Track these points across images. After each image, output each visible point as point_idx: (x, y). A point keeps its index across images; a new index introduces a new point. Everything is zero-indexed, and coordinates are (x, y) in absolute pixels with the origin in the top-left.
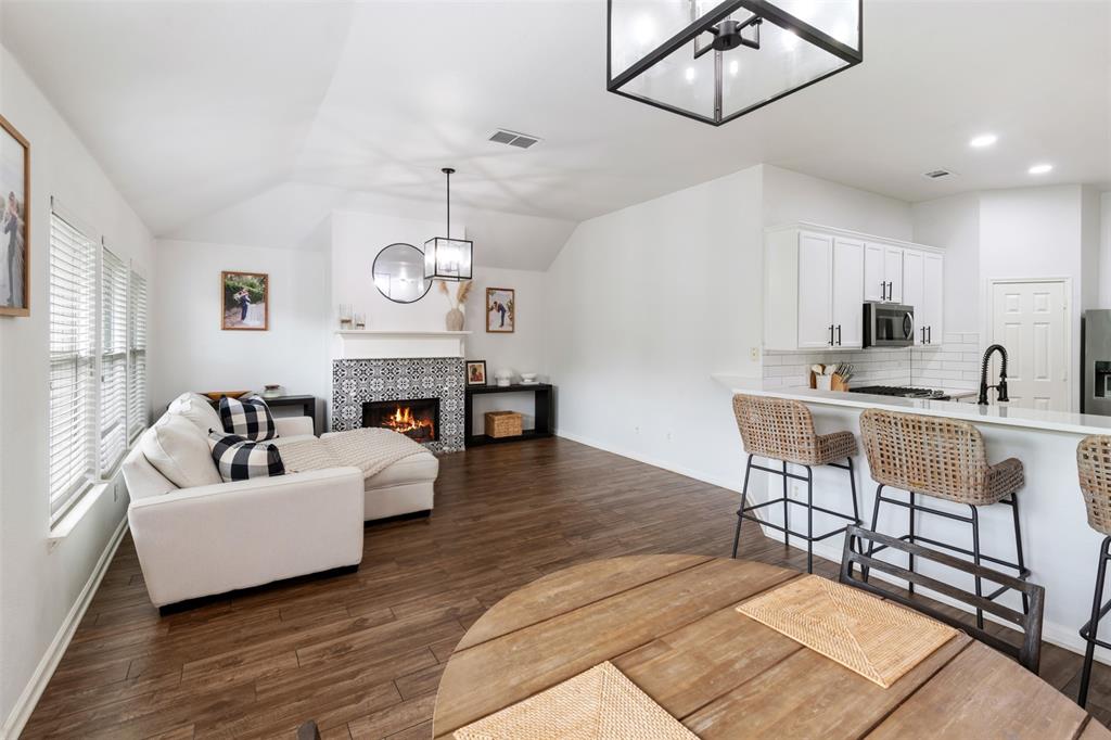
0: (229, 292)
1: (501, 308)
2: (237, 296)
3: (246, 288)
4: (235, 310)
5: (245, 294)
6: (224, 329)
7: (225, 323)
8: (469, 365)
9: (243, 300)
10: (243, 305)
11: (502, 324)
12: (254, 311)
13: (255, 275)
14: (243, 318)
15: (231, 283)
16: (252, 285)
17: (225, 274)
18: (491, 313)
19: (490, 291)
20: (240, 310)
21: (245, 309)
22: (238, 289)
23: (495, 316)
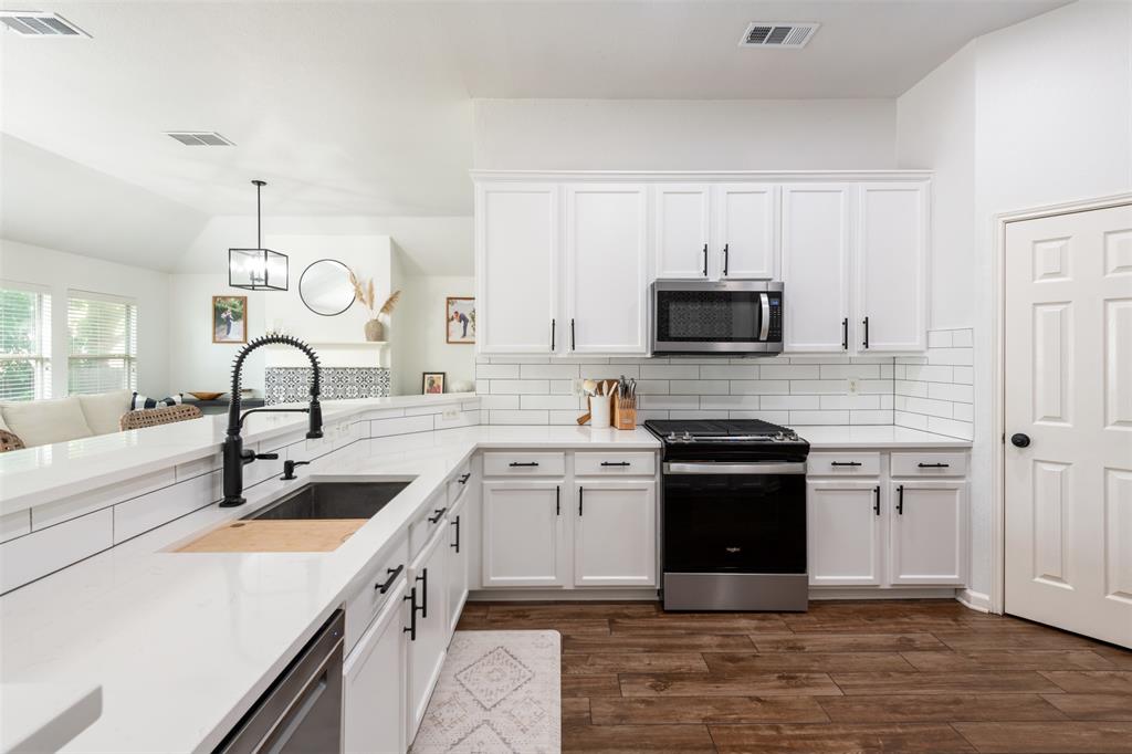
0: (218, 311)
1: (463, 318)
2: (224, 316)
3: (230, 309)
4: (222, 327)
5: (229, 313)
6: (214, 341)
7: (214, 338)
8: (427, 376)
9: (228, 318)
10: (227, 322)
11: (465, 335)
12: (237, 326)
13: (236, 298)
14: (228, 333)
15: (219, 305)
16: (234, 306)
17: (215, 298)
18: (451, 323)
19: (450, 300)
20: (226, 327)
21: (229, 325)
22: (224, 310)
23: (457, 326)
